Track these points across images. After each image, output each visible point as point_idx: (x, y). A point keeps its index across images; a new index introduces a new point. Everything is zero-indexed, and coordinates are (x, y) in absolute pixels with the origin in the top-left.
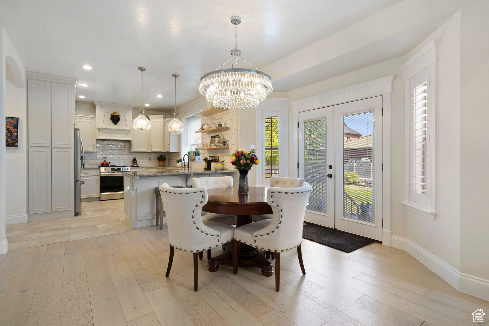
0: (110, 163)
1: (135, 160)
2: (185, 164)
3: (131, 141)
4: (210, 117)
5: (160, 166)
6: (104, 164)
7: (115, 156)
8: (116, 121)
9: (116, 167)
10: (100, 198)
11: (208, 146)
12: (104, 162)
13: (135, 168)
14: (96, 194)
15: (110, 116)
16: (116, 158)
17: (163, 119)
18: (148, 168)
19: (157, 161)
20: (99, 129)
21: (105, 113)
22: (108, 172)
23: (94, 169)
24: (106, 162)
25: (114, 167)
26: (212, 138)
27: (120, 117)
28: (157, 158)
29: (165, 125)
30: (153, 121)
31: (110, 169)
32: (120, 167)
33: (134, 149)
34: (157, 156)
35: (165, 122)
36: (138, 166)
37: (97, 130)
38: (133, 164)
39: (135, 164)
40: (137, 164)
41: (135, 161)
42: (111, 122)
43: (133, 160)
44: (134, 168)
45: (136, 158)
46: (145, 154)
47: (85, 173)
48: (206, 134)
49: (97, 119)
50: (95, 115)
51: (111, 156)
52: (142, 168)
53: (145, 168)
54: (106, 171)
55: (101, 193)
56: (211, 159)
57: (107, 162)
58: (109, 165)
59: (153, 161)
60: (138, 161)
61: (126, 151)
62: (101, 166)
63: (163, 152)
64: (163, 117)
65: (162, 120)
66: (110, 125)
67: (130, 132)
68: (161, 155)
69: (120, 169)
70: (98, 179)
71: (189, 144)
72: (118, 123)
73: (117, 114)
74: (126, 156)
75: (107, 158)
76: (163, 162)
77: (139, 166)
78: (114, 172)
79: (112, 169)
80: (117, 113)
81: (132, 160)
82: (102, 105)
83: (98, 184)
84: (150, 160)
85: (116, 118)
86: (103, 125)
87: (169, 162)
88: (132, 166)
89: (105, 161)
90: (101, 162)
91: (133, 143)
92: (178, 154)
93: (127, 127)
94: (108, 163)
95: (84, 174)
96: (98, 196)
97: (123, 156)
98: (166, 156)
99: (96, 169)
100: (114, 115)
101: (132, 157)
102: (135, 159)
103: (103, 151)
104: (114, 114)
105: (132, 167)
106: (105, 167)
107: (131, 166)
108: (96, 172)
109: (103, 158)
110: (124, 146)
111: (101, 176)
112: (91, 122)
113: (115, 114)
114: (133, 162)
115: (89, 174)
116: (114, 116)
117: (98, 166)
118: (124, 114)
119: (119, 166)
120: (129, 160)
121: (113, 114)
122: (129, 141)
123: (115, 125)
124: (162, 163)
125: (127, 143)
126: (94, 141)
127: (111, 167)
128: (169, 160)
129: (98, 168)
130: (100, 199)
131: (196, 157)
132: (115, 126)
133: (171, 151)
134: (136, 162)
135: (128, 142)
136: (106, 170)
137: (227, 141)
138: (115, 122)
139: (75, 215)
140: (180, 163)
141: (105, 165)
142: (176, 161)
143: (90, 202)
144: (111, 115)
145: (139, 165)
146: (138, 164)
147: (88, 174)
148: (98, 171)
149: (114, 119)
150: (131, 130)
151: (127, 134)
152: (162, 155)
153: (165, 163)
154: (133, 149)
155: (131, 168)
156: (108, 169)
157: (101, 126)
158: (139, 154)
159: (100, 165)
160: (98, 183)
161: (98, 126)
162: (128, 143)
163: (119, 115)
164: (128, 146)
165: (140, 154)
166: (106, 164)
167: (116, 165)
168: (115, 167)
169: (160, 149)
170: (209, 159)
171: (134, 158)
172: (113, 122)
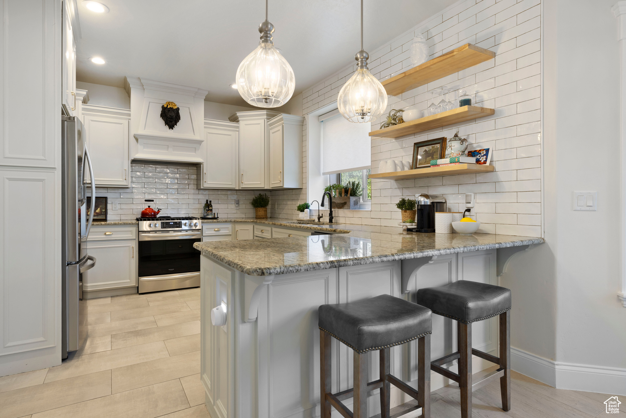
0: (159, 211)
1: (208, 206)
2: (321, 215)
3: (202, 165)
4: (406, 94)
5: (257, 217)
6: (147, 214)
7: (170, 197)
8: (171, 122)
9: (172, 220)
10: (138, 287)
11: (406, 169)
12: (147, 209)
13: (211, 222)
14: (129, 281)
15: (160, 110)
16: (173, 201)
17: (267, 119)
18: (238, 222)
19: (251, 206)
20: (136, 138)
21: (150, 102)
22: (156, 231)
23: (125, 224)
24: (151, 209)
25: (167, 220)
26: (418, 147)
27: (181, 112)
28: (251, 201)
29: (271, 131)
30: (246, 125)
31: (158, 224)
32: (180, 220)
33: (209, 182)
34: (252, 197)
35: (270, 125)
36: (214, 218)
37: (133, 140)
38: (204, 213)
39: (210, 212)
40: (213, 212)
41: (208, 208)
42: (162, 122)
43: (206, 204)
44: (208, 222)
45: (210, 201)
46: (229, 192)
47: (105, 234)
48: (389, 139)
49: (132, 117)
50: (130, 108)
51: (162, 196)
52: (224, 222)
53: (231, 222)
54: (152, 230)
55: (139, 277)
56: (429, 203)
57: (153, 210)
58: (158, 216)
59: (244, 206)
60: (216, 207)
61: (191, 186)
62: (142, 217)
63: (266, 188)
64: (267, 115)
65: (263, 121)
66: (161, 129)
67: (200, 145)
68: (260, 194)
69: (179, 225)
70: (134, 245)
71: (322, 172)
72: (175, 126)
73: (176, 105)
74: (191, 197)
75: (153, 201)
76: (264, 209)
77: (218, 218)
78: (168, 231)
79: (163, 225)
80: (174, 104)
81: (203, 205)
82: (142, 87)
83: (133, 257)
84: (237, 205)
85: (173, 114)
86: (145, 129)
87: (273, 208)
88: (203, 218)
89: (149, 207)
90: (142, 210)
91: (205, 169)
92: (297, 192)
93: (194, 134)
94: (155, 212)
95: (105, 236)
96: (134, 284)
97: (186, 197)
98: (268, 196)
99: (130, 224)
100: (169, 107)
101: (203, 198)
102: (209, 203)
103: (146, 186)
104: (167, 106)
105: (206, 221)
106: (149, 220)
107: (201, 218)
108: (131, 231)
109: (146, 201)
110: (187, 176)
111: (139, 240)
112: (121, 124)
113: (170, 105)
114: (204, 209)
115: (115, 236)
116: (169, 111)
117: (136, 219)
118: (189, 108)
119: (178, 219)
120: (198, 206)
121: (165, 106)
122: (197, 166)
123: (171, 129)
124: (261, 212)
125: (193, 170)
126: (127, 164)
127: (161, 220)
128: (273, 205)
129: (134, 222)
130: (137, 291)
131: (351, 199)
132: (171, 131)
133: (286, 186)
134: (211, 210)
135: (195, 168)
136: (150, 227)
137: (487, 150)
138: (170, 124)
139: (64, 360)
140: (307, 211)
141: (149, 215)
142: (297, 208)
143: (117, 298)
144: (163, 107)
145: (216, 217)
146: (214, 214)
147: (113, 236)
148: (134, 229)
149: (168, 116)
150: (203, 141)
151: (195, 150)
152: (262, 194)
153: (266, 211)
154: (205, 182)
155: (202, 222)
156: (156, 224)
157: (141, 131)
158: (216, 192)
159: (139, 216)
160: (135, 256)
161: (133, 132)
162: (196, 171)
163: (178, 109)
164: (194, 177)
165: (219, 193)
166: (151, 213)
167: (172, 216)
168: (169, 220)
169: (259, 183)
170: (423, 204)
171: (207, 200)
172: (166, 123)
